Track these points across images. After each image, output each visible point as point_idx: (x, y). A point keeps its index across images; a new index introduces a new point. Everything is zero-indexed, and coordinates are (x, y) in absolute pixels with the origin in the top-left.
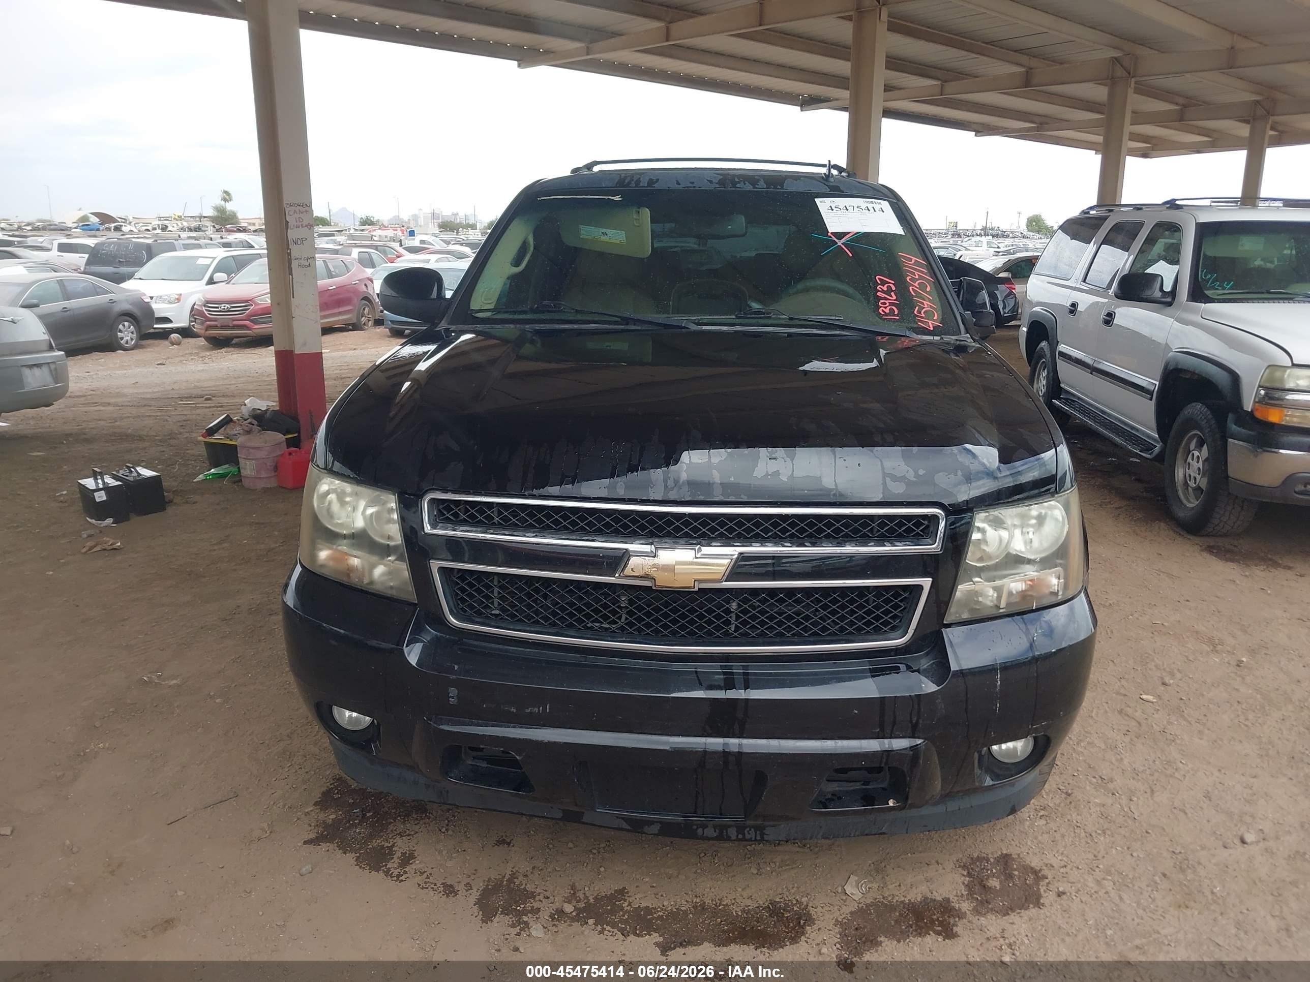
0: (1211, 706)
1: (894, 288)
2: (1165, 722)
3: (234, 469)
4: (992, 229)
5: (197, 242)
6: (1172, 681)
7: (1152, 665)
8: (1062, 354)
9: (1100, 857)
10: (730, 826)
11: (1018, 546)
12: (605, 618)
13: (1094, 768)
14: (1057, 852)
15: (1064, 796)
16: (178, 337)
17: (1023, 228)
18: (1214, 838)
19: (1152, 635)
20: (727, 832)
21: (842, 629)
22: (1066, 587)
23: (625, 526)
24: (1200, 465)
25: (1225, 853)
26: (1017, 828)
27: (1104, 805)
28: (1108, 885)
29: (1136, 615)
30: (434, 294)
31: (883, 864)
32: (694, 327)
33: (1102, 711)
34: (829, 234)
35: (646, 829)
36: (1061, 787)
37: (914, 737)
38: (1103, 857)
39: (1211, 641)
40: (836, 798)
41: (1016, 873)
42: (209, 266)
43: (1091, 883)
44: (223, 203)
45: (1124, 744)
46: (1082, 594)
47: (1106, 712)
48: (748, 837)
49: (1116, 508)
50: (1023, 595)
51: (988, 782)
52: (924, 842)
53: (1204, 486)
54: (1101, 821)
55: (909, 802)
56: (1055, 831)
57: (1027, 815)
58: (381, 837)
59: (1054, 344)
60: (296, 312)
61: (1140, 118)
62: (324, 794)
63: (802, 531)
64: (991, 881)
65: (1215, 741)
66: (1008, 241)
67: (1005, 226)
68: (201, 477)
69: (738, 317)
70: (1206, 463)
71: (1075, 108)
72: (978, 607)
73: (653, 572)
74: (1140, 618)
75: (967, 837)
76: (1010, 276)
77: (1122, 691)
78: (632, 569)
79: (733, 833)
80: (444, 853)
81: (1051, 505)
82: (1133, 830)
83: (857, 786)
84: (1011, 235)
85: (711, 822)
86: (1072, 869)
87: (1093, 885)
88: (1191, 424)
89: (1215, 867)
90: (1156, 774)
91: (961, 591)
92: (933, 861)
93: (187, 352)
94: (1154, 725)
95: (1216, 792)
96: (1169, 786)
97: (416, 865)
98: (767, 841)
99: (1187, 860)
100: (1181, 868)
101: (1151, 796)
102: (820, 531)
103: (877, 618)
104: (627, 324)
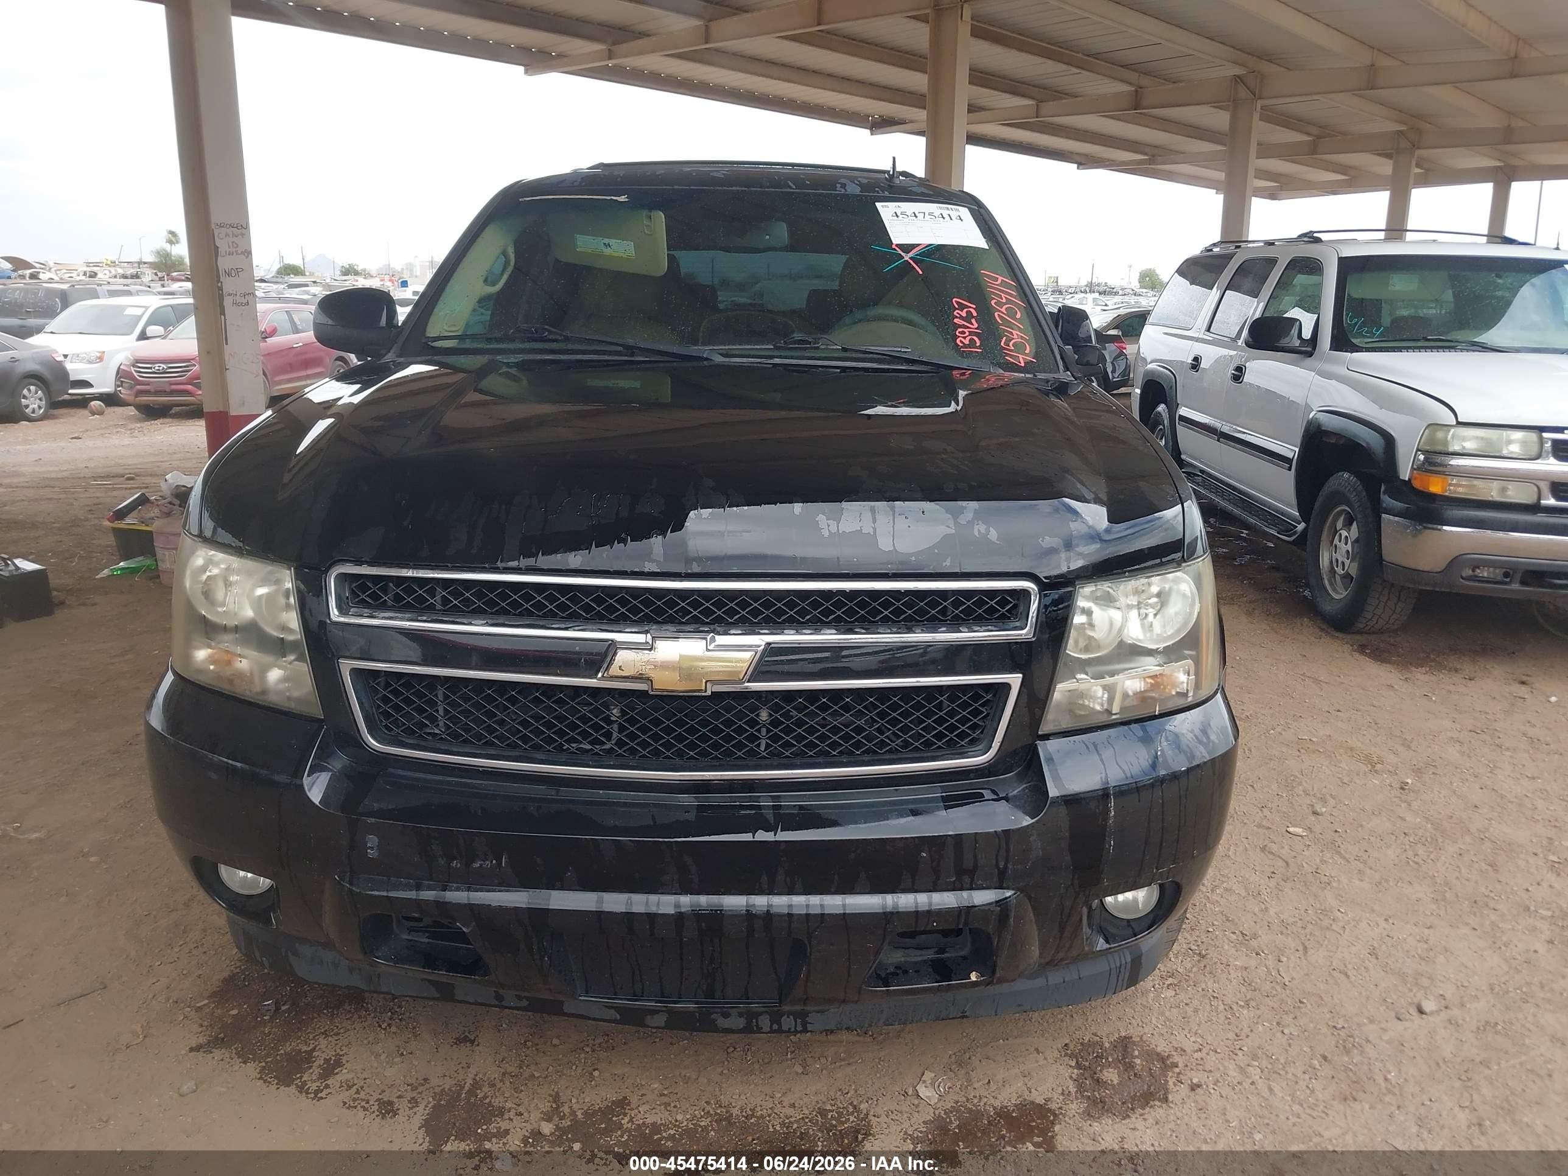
0: (1371, 838)
1: (975, 314)
2: (1318, 861)
3: (148, 562)
4: (1099, 285)
5: (126, 288)
6: (1324, 810)
7: (1299, 790)
8: (1183, 418)
9: (1243, 1036)
10: (760, 1014)
11: (1134, 632)
12: (585, 735)
13: (1233, 921)
14: (1190, 1030)
15: (1196, 958)
16: (100, 405)
17: (1135, 284)
18: (1384, 1008)
19: (1298, 753)
20: (757, 1022)
21: (906, 744)
22: (1197, 686)
23: (611, 609)
24: (1349, 547)
25: (1400, 1026)
26: (1139, 1001)
27: (1246, 968)
28: (1255, 1073)
29: (1278, 729)
30: (383, 322)
31: (967, 1055)
32: (719, 359)
33: (1241, 848)
34: (894, 246)
35: (649, 1020)
36: (1193, 947)
37: (1001, 888)
38: (1248, 1036)
39: (1368, 760)
40: (901, 972)
41: (1138, 1061)
42: (140, 317)
43: (1233, 1072)
44: (168, 245)
45: (1268, 889)
46: (1219, 695)
47: (1246, 849)
48: (785, 1027)
49: (1250, 602)
50: (1142, 697)
51: (1101, 944)
52: (1020, 1024)
53: (1353, 572)
54: (1243, 989)
55: (998, 975)
56: (1186, 1004)
57: (1151, 984)
58: (299, 1038)
59: (1173, 408)
60: (230, 362)
61: (1266, 151)
62: (226, 981)
63: (851, 612)
64: (1106, 1074)
65: (1380, 883)
66: (1118, 299)
67: (1114, 282)
68: (106, 572)
69: (776, 348)
70: (1356, 545)
71: (1192, 137)
72: (1083, 713)
73: (647, 670)
74: (1283, 733)
75: (1074, 1016)
76: (1120, 333)
77: (1264, 823)
78: (620, 667)
79: (765, 1022)
80: (383, 1057)
81: (1177, 577)
82: (1283, 1000)
83: (930, 955)
84: (1121, 293)
85: (734, 1010)
86: (1208, 1054)
87: (1235, 1074)
88: (1338, 498)
89: (1387, 1046)
90: (1310, 926)
91: (1061, 691)
92: (1032, 1050)
93: (111, 423)
94: (1305, 865)
95: (1384, 947)
96: (1326, 942)
97: (343, 1075)
98: (811, 1031)
99: (1352, 1036)
100: (1345, 1047)
101: (1304, 955)
102: (875, 612)
103: (952, 728)
104: (632, 355)
